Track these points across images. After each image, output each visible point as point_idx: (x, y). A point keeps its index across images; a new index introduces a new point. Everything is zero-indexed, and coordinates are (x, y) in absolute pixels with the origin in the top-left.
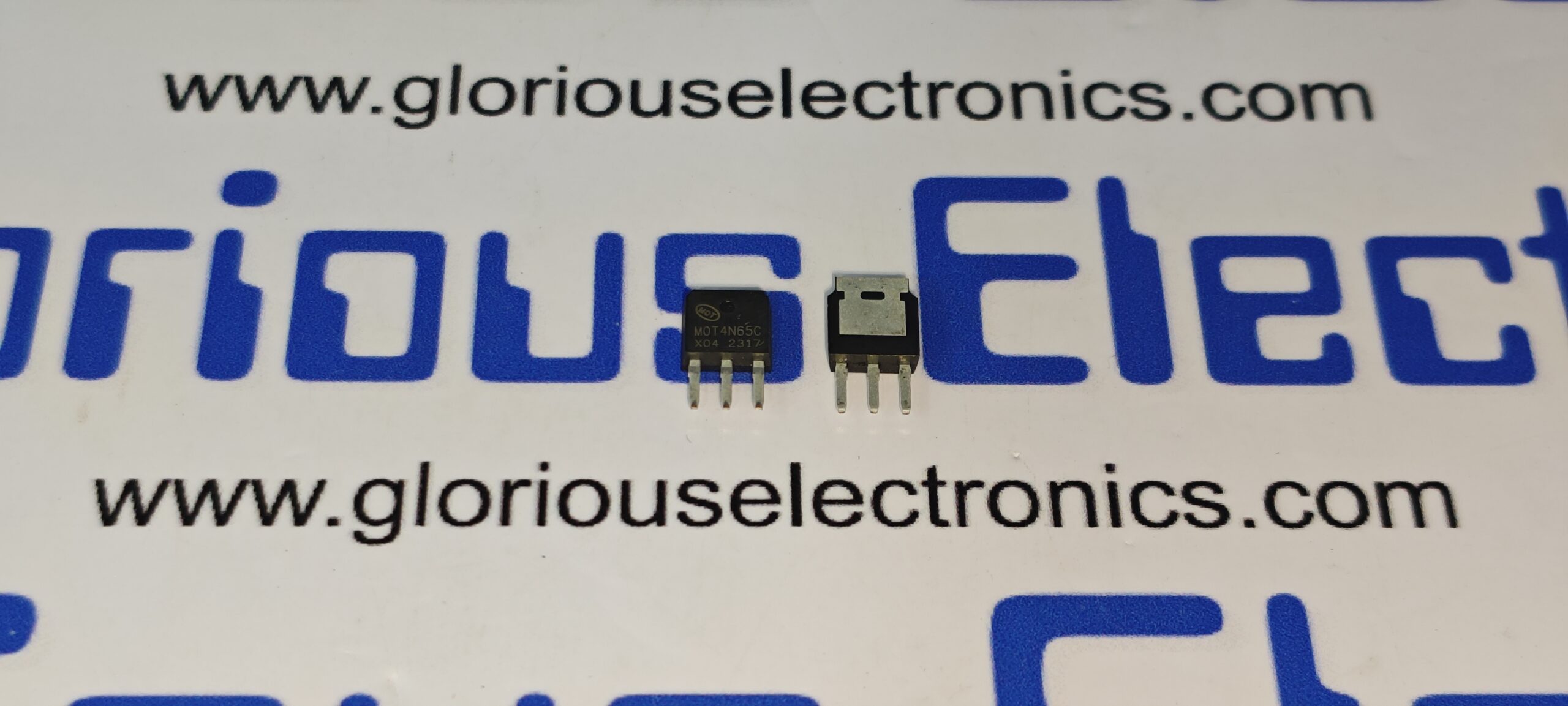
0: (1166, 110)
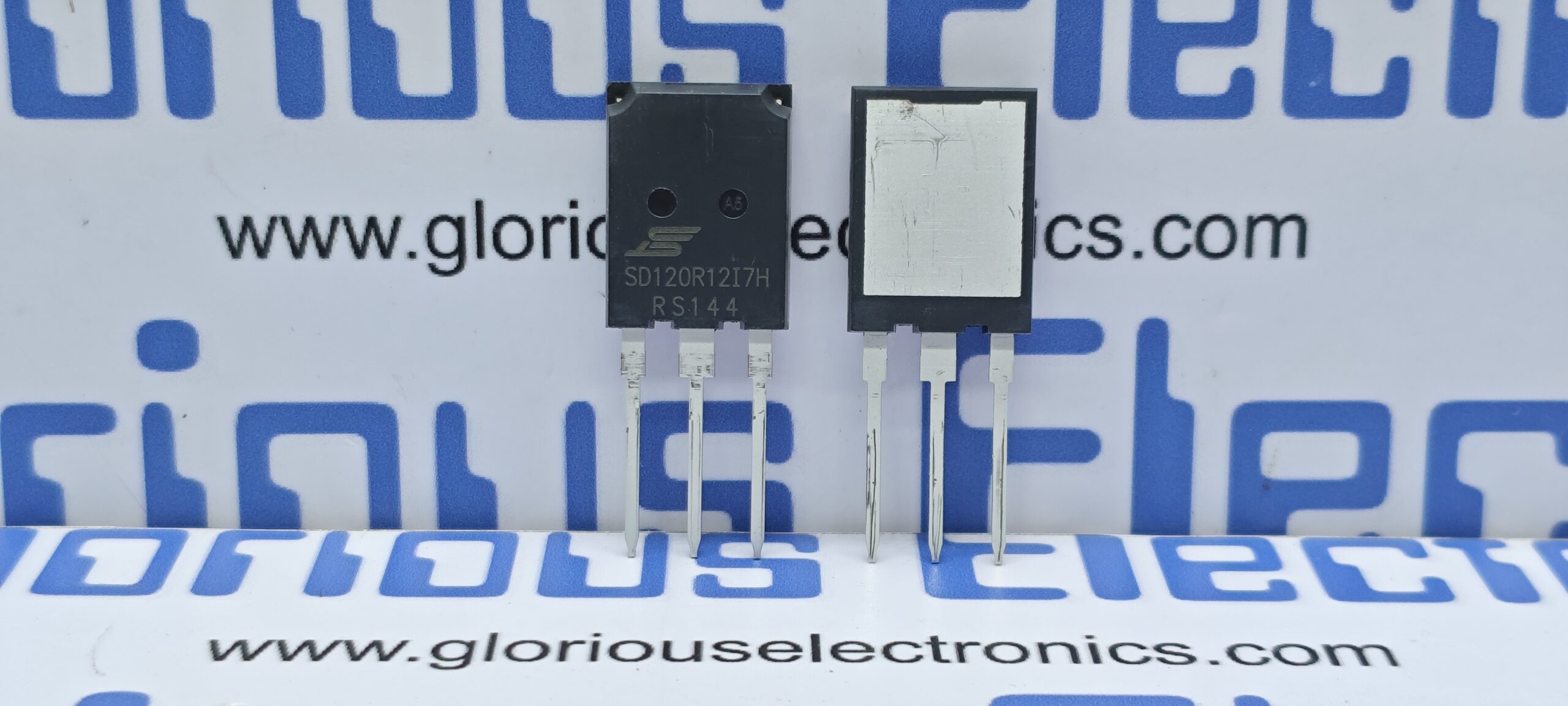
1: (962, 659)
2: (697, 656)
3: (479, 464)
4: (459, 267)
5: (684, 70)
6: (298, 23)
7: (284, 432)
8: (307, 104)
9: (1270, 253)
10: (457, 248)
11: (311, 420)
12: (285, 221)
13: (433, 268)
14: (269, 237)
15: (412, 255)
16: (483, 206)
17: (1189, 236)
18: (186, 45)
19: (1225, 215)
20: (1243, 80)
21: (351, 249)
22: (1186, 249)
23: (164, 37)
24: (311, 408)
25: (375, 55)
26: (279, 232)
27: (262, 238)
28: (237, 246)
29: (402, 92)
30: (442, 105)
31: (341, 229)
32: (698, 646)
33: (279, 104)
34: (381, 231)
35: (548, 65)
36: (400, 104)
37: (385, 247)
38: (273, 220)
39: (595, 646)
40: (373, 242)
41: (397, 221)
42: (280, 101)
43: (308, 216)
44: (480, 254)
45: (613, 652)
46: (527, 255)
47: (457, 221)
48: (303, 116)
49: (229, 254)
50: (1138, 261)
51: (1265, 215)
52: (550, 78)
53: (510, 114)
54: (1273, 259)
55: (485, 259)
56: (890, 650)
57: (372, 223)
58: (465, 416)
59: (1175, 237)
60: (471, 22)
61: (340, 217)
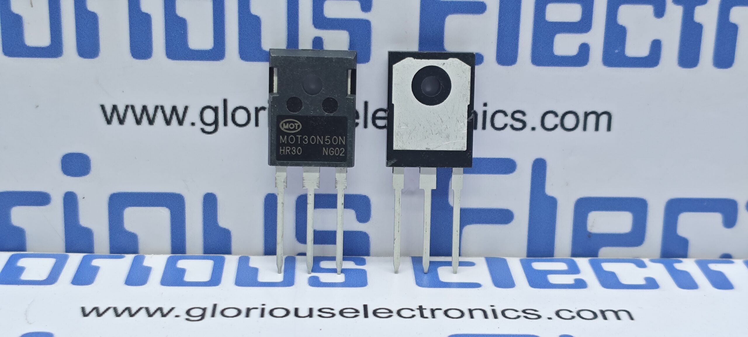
1: (433, 316)
2: (310, 315)
3: (223, 222)
4: (215, 130)
5: (323, 40)
6: (140, 14)
7: (131, 206)
8: (144, 52)
9: (594, 129)
10: (214, 121)
11: (144, 201)
12: (133, 107)
13: (203, 130)
14: (125, 115)
15: (193, 124)
16: (227, 102)
17: (557, 121)
18: (86, 24)
19: (574, 111)
20: (584, 49)
21: (164, 121)
22: (556, 126)
23: (76, 20)
24: (144, 195)
25: (177, 30)
26: (130, 112)
27: (122, 115)
28: (109, 119)
29: (189, 48)
30: (209, 54)
31: (159, 111)
32: (311, 310)
33: (131, 52)
34: (178, 112)
35: (259, 36)
36: (188, 53)
37: (180, 120)
38: (127, 107)
39: (263, 310)
40: (174, 118)
41: (186, 108)
42: (131, 51)
43: (144, 105)
44: (225, 124)
45: (271, 313)
46: (247, 125)
47: (214, 108)
48: (142, 58)
49: (106, 122)
50: (533, 132)
51: (593, 111)
52: (260, 42)
53: (240, 59)
54: (595, 132)
55: (228, 126)
56: (400, 312)
57: (174, 109)
58: (217, 200)
59: (550, 121)
60: (223, 16)
61: (159, 106)
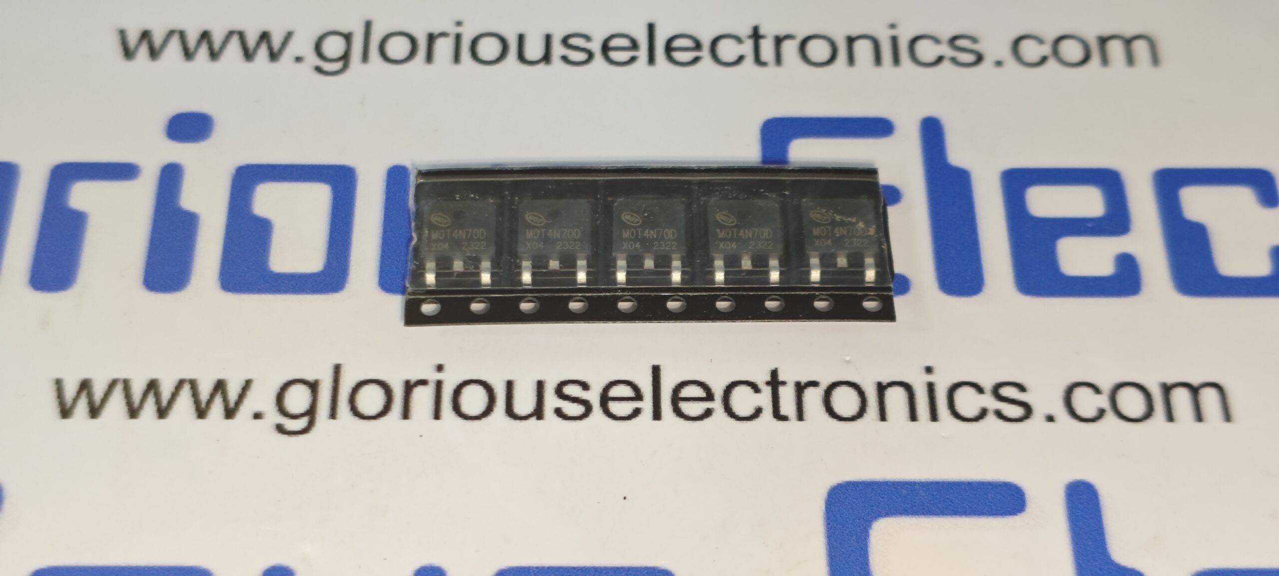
0: (979, 58)
